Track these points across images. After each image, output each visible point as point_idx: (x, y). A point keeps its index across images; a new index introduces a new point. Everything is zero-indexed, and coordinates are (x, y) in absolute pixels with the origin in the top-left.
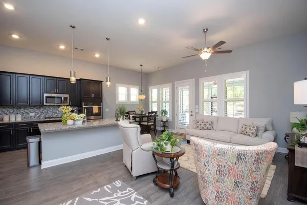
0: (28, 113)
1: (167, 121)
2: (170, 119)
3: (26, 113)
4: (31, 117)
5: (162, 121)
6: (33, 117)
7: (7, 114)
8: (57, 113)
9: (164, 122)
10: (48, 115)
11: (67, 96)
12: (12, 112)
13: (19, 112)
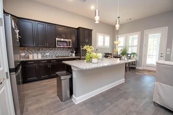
0: (45, 53)
3: (44, 53)
4: (47, 56)
6: (48, 56)
7: (31, 54)
8: (62, 53)
10: (57, 54)
11: (70, 40)
12: (34, 52)
13: (39, 52)
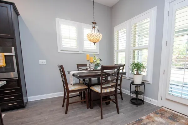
1: (143, 83)
2: (150, 79)
5: (132, 83)
9: (137, 86)
